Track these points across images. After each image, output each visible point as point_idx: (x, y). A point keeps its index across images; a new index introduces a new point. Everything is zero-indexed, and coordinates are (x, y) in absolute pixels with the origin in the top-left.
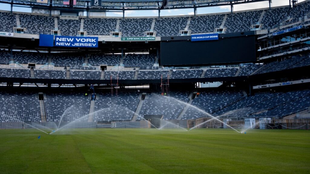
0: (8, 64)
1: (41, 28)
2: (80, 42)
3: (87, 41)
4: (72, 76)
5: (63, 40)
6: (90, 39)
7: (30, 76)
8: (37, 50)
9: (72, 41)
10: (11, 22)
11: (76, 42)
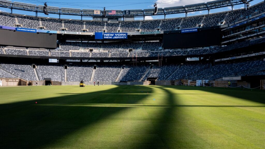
0: (78, 50)
1: (96, 29)
2: (117, 36)
3: (121, 35)
4: (112, 55)
5: (108, 35)
6: (123, 34)
7: (89, 56)
8: (96, 41)
9: (113, 35)
10: (80, 26)
11: (115, 36)
